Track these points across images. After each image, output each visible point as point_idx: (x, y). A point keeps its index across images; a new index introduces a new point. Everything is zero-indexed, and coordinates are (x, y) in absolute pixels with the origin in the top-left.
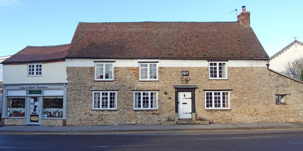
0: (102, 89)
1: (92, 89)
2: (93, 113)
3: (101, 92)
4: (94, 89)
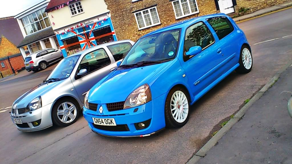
0: (141, 8)
1: (132, 11)
2: (141, 33)
3: (142, 12)
4: (134, 11)
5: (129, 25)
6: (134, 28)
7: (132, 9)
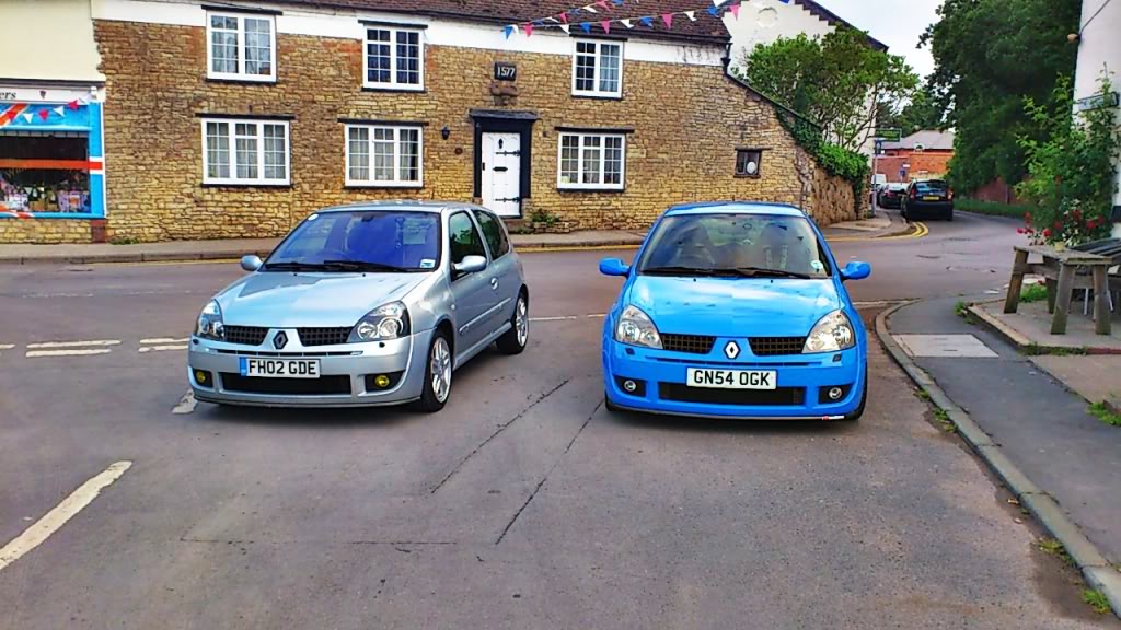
0: (235, 111)
1: (199, 110)
2: (208, 197)
3: (232, 123)
4: (205, 111)
5: (172, 154)
6: (187, 171)
7: (198, 100)
